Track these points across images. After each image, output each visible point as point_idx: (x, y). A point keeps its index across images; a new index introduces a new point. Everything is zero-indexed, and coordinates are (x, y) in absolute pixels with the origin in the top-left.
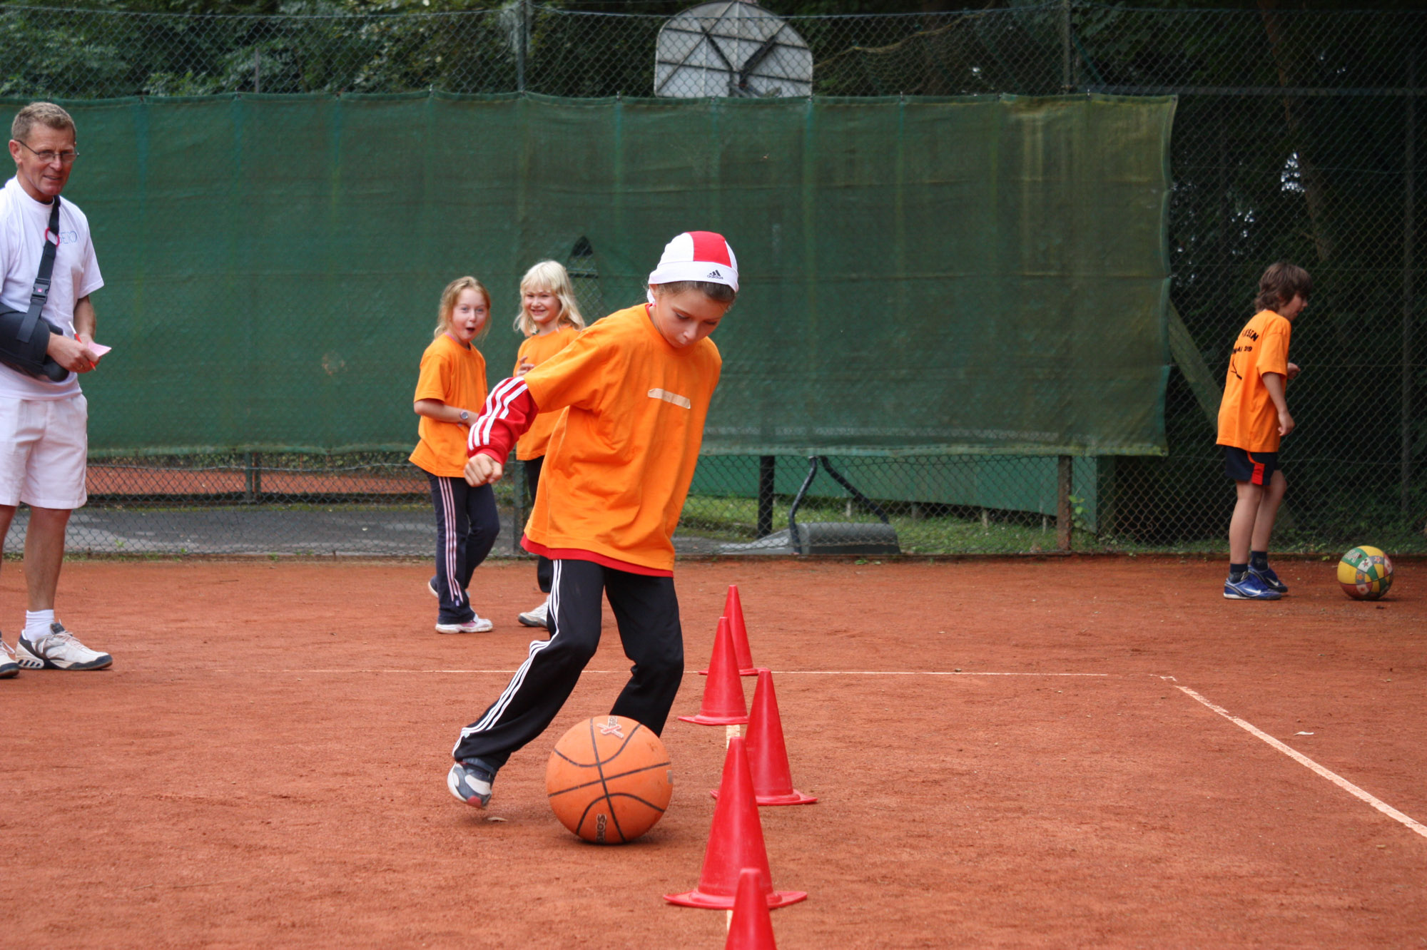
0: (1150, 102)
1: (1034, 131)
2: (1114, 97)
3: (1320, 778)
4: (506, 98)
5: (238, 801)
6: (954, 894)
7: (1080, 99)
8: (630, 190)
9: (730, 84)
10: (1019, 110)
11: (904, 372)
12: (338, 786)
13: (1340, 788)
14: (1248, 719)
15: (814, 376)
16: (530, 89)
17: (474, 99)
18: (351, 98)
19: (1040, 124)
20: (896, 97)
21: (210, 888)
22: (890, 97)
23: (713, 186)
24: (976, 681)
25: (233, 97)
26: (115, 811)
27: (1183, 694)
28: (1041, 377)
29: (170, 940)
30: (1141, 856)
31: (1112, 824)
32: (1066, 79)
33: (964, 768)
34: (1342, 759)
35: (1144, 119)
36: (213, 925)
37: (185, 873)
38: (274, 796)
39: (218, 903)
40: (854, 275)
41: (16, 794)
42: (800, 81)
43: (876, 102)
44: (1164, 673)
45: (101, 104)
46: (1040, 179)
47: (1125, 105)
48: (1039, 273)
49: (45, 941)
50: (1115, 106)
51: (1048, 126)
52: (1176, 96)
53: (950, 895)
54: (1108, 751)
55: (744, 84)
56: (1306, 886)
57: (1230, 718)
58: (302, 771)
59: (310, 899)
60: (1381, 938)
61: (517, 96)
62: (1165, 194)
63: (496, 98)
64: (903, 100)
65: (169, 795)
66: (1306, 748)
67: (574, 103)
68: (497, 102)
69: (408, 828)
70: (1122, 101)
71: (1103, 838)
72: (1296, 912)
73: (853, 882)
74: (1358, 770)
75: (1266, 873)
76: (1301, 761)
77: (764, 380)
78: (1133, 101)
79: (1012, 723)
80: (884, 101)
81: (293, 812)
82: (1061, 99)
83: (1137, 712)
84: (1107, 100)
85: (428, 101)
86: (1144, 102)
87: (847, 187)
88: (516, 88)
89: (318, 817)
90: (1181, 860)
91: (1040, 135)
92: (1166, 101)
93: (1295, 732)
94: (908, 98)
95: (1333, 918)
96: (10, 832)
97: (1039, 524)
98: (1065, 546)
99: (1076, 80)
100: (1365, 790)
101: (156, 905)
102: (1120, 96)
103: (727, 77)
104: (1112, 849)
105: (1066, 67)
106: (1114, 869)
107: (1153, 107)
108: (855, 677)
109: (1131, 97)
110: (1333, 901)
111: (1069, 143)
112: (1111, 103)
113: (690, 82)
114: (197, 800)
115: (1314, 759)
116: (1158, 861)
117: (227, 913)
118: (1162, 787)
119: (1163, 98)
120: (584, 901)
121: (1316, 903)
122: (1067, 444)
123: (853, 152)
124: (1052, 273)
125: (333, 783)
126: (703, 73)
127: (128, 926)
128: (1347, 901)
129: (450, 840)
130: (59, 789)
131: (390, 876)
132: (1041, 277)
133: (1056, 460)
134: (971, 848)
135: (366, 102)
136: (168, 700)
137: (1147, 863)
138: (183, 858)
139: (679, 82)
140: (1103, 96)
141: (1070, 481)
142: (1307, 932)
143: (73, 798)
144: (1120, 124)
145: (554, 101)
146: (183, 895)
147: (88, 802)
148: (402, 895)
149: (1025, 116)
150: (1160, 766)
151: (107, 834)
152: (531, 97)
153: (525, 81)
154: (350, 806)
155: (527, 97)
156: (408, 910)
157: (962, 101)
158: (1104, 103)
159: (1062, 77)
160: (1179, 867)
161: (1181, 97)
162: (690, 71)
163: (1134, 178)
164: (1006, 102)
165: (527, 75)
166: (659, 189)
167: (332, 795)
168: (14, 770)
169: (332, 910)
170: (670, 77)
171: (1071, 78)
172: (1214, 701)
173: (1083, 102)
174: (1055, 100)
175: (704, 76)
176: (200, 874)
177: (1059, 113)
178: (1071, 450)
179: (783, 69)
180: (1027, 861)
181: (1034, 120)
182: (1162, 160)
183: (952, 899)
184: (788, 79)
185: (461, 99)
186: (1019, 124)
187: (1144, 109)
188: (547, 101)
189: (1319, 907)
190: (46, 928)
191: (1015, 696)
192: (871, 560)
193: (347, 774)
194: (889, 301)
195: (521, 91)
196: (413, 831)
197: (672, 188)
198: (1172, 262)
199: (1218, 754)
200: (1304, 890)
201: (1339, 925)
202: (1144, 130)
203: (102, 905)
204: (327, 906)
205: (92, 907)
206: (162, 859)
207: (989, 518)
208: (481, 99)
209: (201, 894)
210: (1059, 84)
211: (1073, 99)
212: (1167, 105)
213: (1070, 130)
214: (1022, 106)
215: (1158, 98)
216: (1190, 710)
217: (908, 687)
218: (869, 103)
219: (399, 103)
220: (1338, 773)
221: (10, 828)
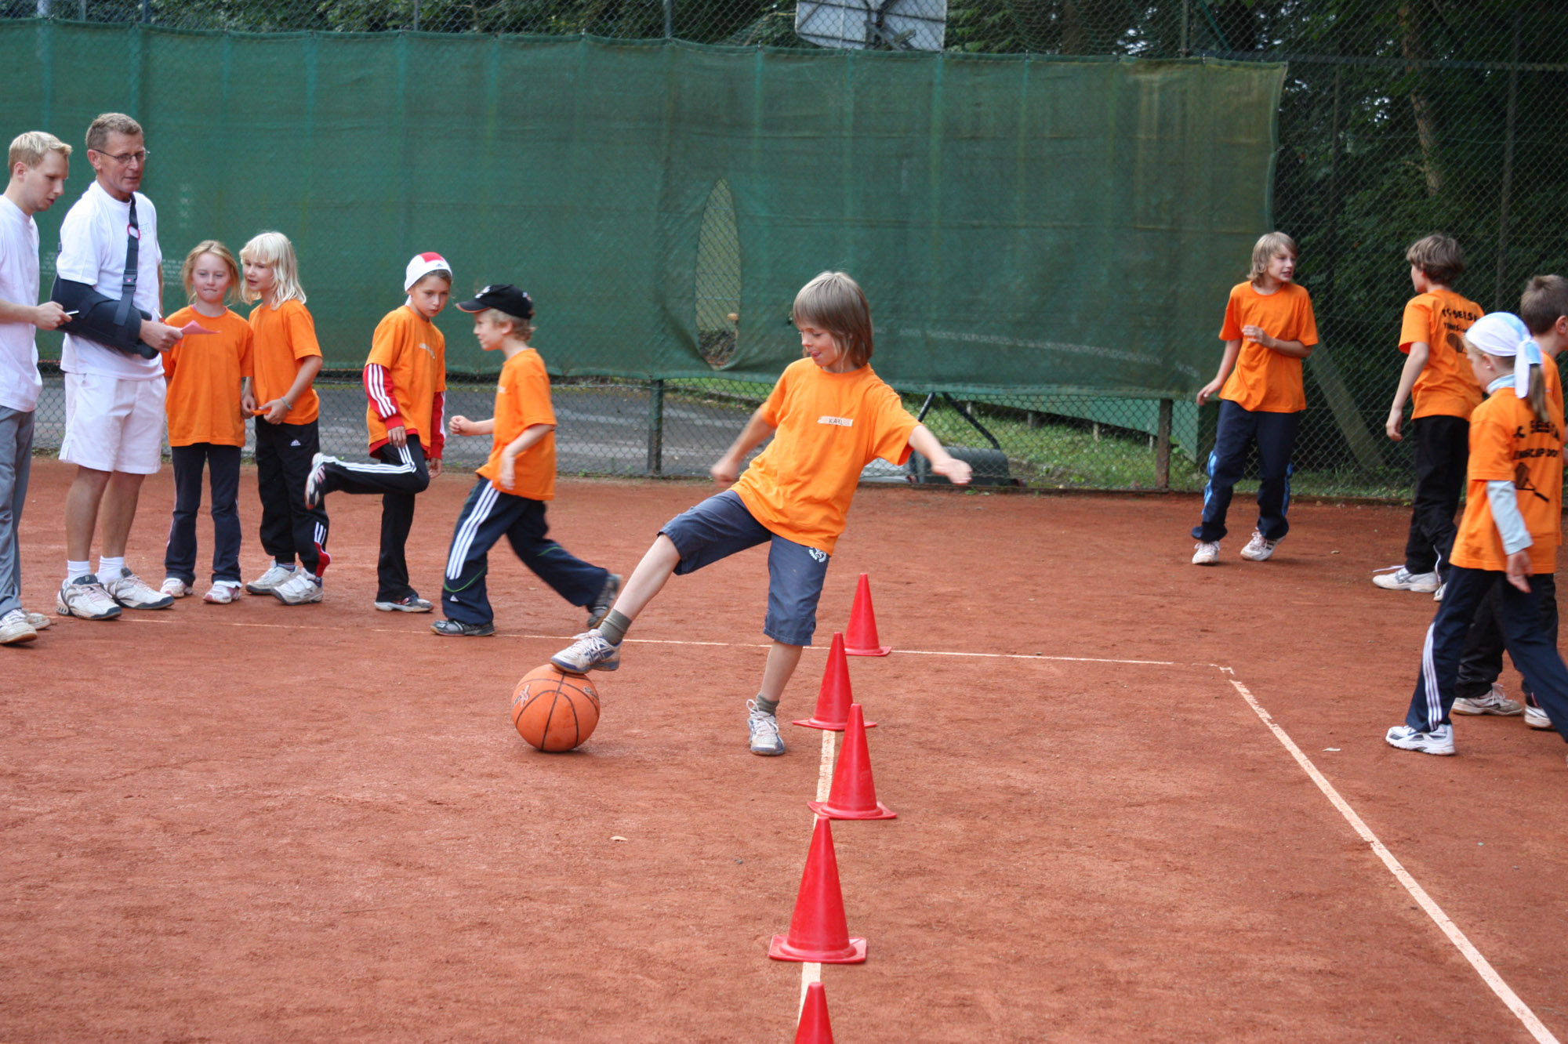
0: (1262, 68)
1: (1151, 93)
2: (1227, 62)
3: (1333, 809)
4: (654, 44)
5: (399, 807)
6: (994, 944)
7: (1195, 62)
8: (768, 135)
9: (867, 23)
10: (1138, 72)
11: (1020, 315)
12: (484, 790)
13: (1347, 822)
14: (1286, 728)
15: (934, 316)
16: (675, 36)
17: (624, 44)
18: (508, 39)
19: (1156, 85)
20: (1022, 54)
21: (379, 913)
22: (1015, 55)
23: (845, 133)
24: (1053, 669)
25: (398, 35)
26: (296, 815)
27: (1236, 692)
28: (1148, 324)
29: (348, 975)
30: (1158, 903)
31: (1142, 862)
32: (1183, 43)
33: (1026, 786)
34: (1357, 784)
35: (1255, 83)
36: (383, 959)
37: (357, 894)
38: (430, 802)
39: (386, 932)
40: (976, 222)
41: (210, 790)
42: (935, 21)
43: (1002, 59)
44: (1223, 663)
45: (274, 38)
46: (1155, 137)
47: (1237, 70)
48: (1150, 227)
49: (248, 970)
50: (1229, 70)
51: (1164, 88)
52: (1286, 63)
53: (991, 945)
54: (1155, 767)
55: (879, 24)
56: (1289, 944)
57: (1269, 724)
58: (454, 770)
59: (463, 930)
60: (1337, 1008)
61: (664, 43)
62: (1272, 156)
63: (645, 44)
64: (1028, 58)
65: (340, 796)
66: (1329, 768)
67: (718, 50)
68: (645, 47)
69: (543, 846)
70: (1235, 66)
71: (1131, 879)
72: (1274, 975)
73: (911, 926)
74: (1368, 799)
75: (1260, 927)
76: (1320, 785)
77: (887, 318)
78: (1245, 67)
79: (1077, 727)
80: (1010, 59)
81: (446, 822)
82: (1178, 62)
83: (1189, 716)
84: (1221, 65)
85: (580, 44)
86: (1256, 68)
87: (973, 138)
88: (663, 35)
89: (467, 830)
90: (1191, 909)
91: (1156, 96)
92: (1277, 67)
93: (1324, 747)
94: (1033, 56)
95: (1302, 982)
96: (210, 838)
97: (1146, 443)
98: (1163, 483)
99: (1192, 44)
100: (1368, 825)
101: (335, 932)
102: (1234, 61)
103: (864, 17)
104: (1136, 893)
105: (1184, 32)
106: (1133, 918)
107: (1264, 72)
108: (945, 660)
109: (1244, 62)
110: (1309, 962)
111: (1184, 104)
112: (1224, 68)
113: (828, 22)
114: (364, 805)
115: (1333, 784)
116: (1171, 909)
117: (394, 944)
118: (1193, 816)
119: (1274, 64)
120: (687, 941)
121: (1293, 964)
122: (1169, 389)
123: (979, 105)
124: (1163, 227)
125: (478, 786)
126: (842, 13)
127: (312, 955)
128: (1321, 963)
129: (578, 862)
130: (246, 786)
131: (527, 905)
132: (1153, 230)
133: (1158, 403)
134: (1017, 889)
135: (522, 44)
136: (334, 670)
137: (1161, 912)
138: (355, 876)
139: (818, 22)
140: (1218, 60)
141: (1170, 422)
142: (1278, 999)
143: (259, 798)
144: (1233, 87)
145: (699, 49)
146: (357, 920)
147: (272, 803)
148: (537, 930)
149: (1143, 77)
150: (1197, 788)
151: (290, 844)
152: (677, 43)
153: (672, 28)
154: (494, 817)
155: (673, 44)
156: (542, 946)
157: (1084, 61)
158: (1217, 67)
159: (1179, 43)
160: (1188, 918)
161: (1292, 63)
162: (829, 10)
163: (1243, 140)
164: (1125, 63)
165: (674, 23)
166: (795, 135)
167: (479, 801)
168: (206, 760)
169: (479, 943)
170: (809, 16)
171: (1188, 43)
172: (1262, 703)
173: (1198, 66)
174: (1172, 63)
175: (842, 16)
176: (369, 897)
177: (1176, 75)
178: (1172, 394)
179: (920, 8)
180: (1061, 906)
181: (1152, 82)
182: (1270, 123)
183: (991, 950)
184: (923, 19)
185: (612, 43)
186: (1137, 83)
187: (1256, 74)
188: (692, 48)
189: (1294, 969)
190: (247, 955)
191: (1086, 690)
192: (980, 491)
193: (491, 775)
194: (1009, 247)
195: (668, 36)
196: (547, 850)
197: (807, 134)
198: (1276, 220)
199: (1250, 774)
200: (1288, 949)
201: (1306, 990)
202: (1255, 94)
203: (290, 931)
204: (475, 939)
205: (283, 933)
206: (337, 877)
207: (1100, 432)
208: (631, 44)
209: (371, 921)
210: (1176, 48)
211: (1189, 62)
212: (1278, 71)
213: (1184, 93)
214: (1140, 68)
215: (1269, 64)
216: (1238, 714)
217: (991, 675)
218: (996, 59)
219: (553, 45)
220: (1349, 801)
221: (208, 833)
